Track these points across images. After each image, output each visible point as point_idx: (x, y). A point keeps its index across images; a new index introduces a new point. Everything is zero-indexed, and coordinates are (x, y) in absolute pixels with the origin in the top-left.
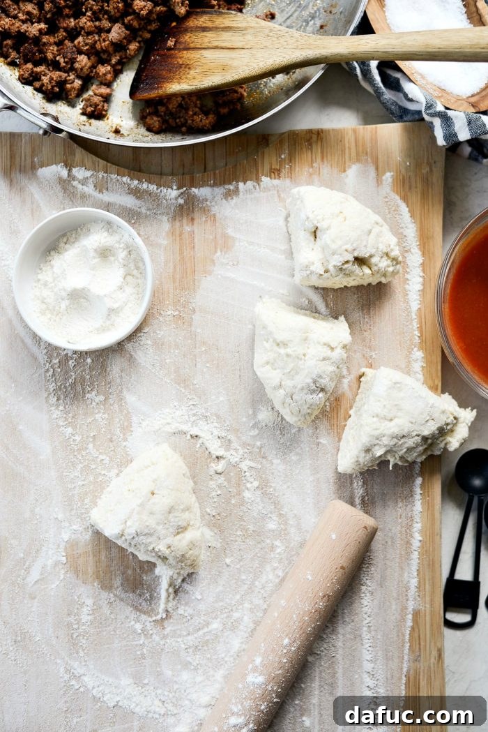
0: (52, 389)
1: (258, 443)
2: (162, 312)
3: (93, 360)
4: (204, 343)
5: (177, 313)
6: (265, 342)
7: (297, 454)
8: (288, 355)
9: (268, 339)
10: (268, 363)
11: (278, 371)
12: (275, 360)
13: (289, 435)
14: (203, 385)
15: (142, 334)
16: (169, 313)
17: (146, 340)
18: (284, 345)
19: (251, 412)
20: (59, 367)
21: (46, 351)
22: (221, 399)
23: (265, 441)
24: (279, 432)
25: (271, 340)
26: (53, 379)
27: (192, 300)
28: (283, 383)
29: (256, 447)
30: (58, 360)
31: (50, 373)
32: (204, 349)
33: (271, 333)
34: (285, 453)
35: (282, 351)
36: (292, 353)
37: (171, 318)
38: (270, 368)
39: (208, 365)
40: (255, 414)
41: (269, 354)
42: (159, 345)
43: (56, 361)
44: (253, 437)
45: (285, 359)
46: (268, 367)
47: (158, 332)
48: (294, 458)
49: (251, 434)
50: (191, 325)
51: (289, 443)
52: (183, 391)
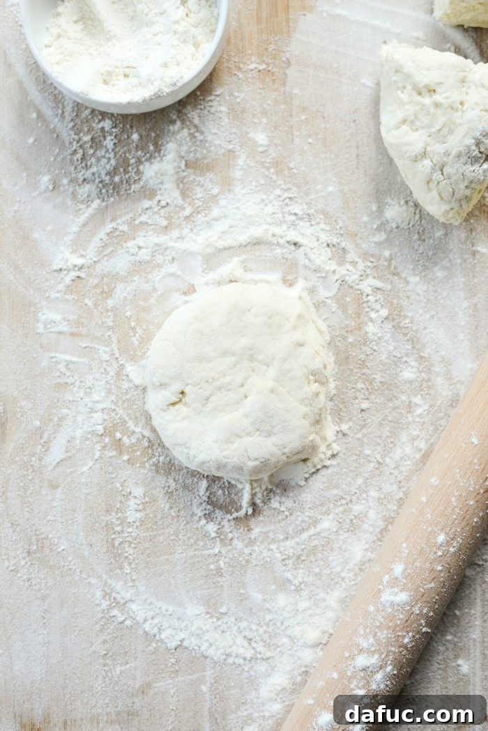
0: (82, 179)
1: (387, 253)
2: (242, 66)
3: (141, 136)
4: (304, 109)
5: (264, 66)
6: (399, 92)
7: (444, 268)
8: (437, 105)
9: (404, 87)
10: (404, 122)
11: (421, 131)
12: (416, 117)
13: (432, 241)
14: (303, 168)
15: (212, 97)
16: (252, 66)
17: (219, 103)
18: (430, 91)
19: (374, 208)
20: (91, 147)
21: (72, 124)
22: (330, 189)
23: (396, 249)
24: (416, 237)
25: (409, 87)
26: (83, 164)
27: (285, 49)
28: (429, 149)
29: (382, 260)
30: (90, 137)
31: (79, 156)
32: (303, 118)
33: (408, 76)
34: (425, 268)
35: (427, 101)
36: (443, 101)
37: (255, 74)
38: (408, 128)
39: (310, 140)
40: (380, 211)
41: (406, 107)
42: (237, 113)
43: (87, 138)
44: (379, 244)
45: (432, 110)
46: (405, 127)
47: (237, 94)
48: (440, 274)
49: (376, 239)
50: (284, 83)
51: (431, 253)
52: (274, 177)
